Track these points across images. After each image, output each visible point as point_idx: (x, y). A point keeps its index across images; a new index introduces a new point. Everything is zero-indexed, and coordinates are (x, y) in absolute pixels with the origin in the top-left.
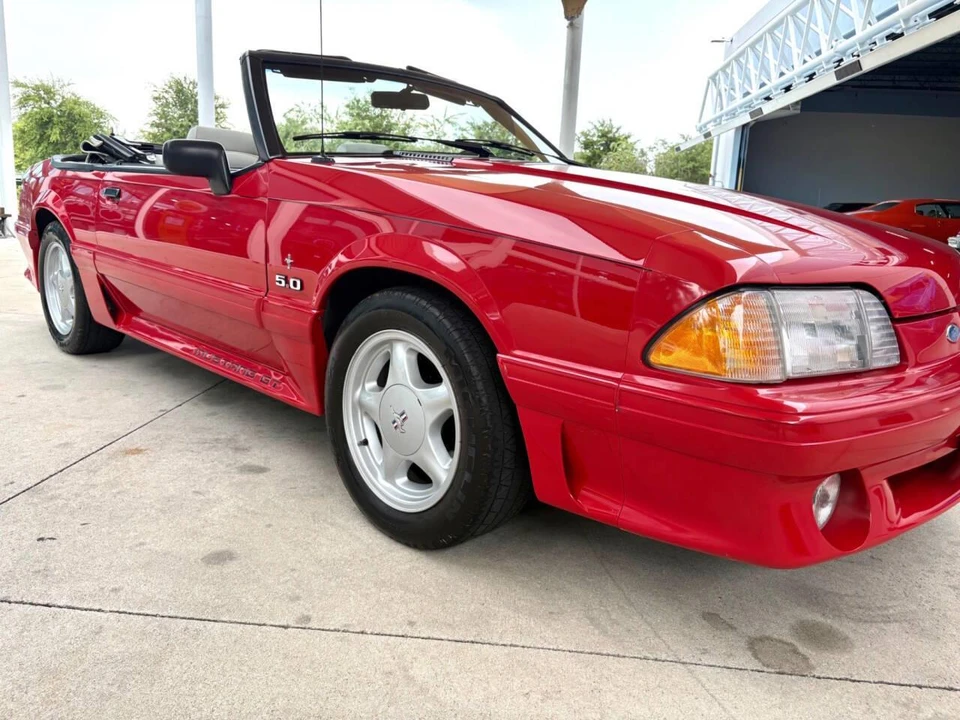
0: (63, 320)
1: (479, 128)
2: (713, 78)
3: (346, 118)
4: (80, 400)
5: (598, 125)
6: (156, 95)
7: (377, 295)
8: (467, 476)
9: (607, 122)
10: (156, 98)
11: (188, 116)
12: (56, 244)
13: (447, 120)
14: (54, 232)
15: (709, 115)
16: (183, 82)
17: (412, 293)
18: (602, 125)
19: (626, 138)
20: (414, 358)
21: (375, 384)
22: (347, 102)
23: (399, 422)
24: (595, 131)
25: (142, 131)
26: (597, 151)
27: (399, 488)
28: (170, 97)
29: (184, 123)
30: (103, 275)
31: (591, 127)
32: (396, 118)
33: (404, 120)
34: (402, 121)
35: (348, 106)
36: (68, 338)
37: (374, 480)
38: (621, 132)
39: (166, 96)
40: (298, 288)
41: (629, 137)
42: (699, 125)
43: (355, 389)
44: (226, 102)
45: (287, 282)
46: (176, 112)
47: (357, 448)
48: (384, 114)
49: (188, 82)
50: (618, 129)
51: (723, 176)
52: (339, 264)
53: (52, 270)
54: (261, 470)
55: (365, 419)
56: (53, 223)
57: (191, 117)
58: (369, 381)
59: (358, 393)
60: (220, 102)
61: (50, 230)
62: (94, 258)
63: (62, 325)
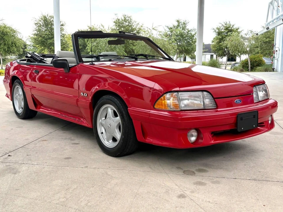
0: (19, 109)
1: (171, 28)
2: (271, 3)
3: (114, 27)
4: (28, 130)
5: (224, 24)
6: (36, 22)
7: (104, 96)
8: (123, 137)
9: (228, 23)
10: (36, 24)
11: (49, 30)
12: (18, 86)
13: (153, 29)
14: (18, 82)
15: (270, 19)
16: (47, 17)
17: (111, 96)
18: (226, 24)
19: (237, 29)
20: (113, 111)
21: (104, 118)
22: (114, 21)
23: (109, 126)
24: (222, 27)
25: (29, 36)
26: (224, 36)
27: (111, 143)
28: (41, 23)
29: (47, 33)
30: (33, 95)
31: (221, 25)
32: (135, 26)
33: (139, 26)
34: (138, 27)
35: (114, 22)
36: (21, 114)
37: (104, 141)
38: (235, 27)
39: (40, 23)
40: (86, 96)
41: (238, 29)
42: (266, 23)
43: (100, 120)
44: (64, 23)
45: (84, 94)
46: (44, 29)
47: (101, 134)
48: (130, 25)
49: (49, 16)
50: (233, 26)
51: (279, 45)
52: (96, 89)
53: (16, 94)
54: (78, 144)
55: (102, 127)
56: (17, 80)
57: (50, 30)
58: (103, 118)
59: (101, 121)
60: (62, 23)
61: (16, 82)
62: (31, 90)
63: (19, 110)
